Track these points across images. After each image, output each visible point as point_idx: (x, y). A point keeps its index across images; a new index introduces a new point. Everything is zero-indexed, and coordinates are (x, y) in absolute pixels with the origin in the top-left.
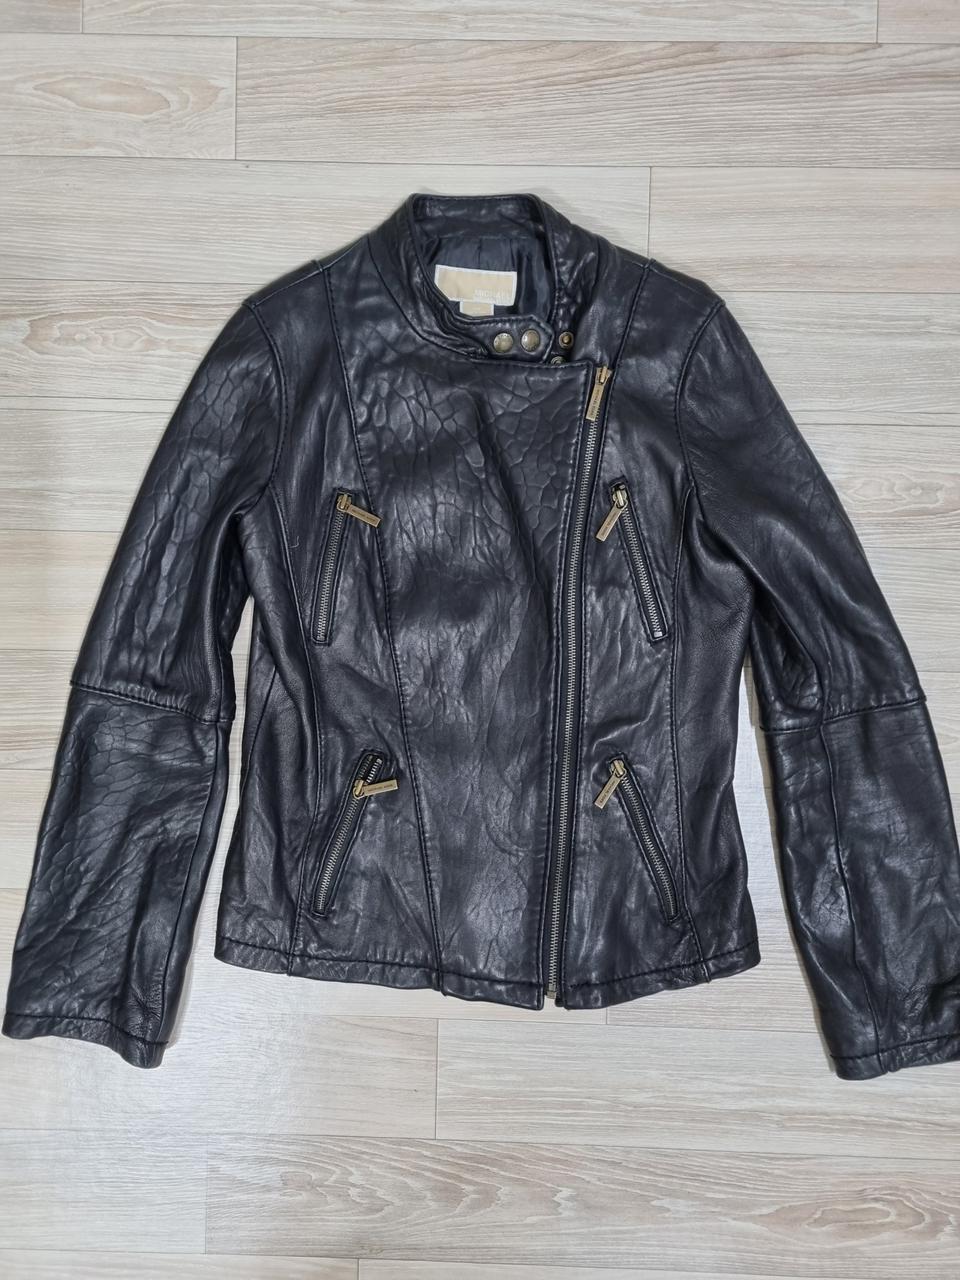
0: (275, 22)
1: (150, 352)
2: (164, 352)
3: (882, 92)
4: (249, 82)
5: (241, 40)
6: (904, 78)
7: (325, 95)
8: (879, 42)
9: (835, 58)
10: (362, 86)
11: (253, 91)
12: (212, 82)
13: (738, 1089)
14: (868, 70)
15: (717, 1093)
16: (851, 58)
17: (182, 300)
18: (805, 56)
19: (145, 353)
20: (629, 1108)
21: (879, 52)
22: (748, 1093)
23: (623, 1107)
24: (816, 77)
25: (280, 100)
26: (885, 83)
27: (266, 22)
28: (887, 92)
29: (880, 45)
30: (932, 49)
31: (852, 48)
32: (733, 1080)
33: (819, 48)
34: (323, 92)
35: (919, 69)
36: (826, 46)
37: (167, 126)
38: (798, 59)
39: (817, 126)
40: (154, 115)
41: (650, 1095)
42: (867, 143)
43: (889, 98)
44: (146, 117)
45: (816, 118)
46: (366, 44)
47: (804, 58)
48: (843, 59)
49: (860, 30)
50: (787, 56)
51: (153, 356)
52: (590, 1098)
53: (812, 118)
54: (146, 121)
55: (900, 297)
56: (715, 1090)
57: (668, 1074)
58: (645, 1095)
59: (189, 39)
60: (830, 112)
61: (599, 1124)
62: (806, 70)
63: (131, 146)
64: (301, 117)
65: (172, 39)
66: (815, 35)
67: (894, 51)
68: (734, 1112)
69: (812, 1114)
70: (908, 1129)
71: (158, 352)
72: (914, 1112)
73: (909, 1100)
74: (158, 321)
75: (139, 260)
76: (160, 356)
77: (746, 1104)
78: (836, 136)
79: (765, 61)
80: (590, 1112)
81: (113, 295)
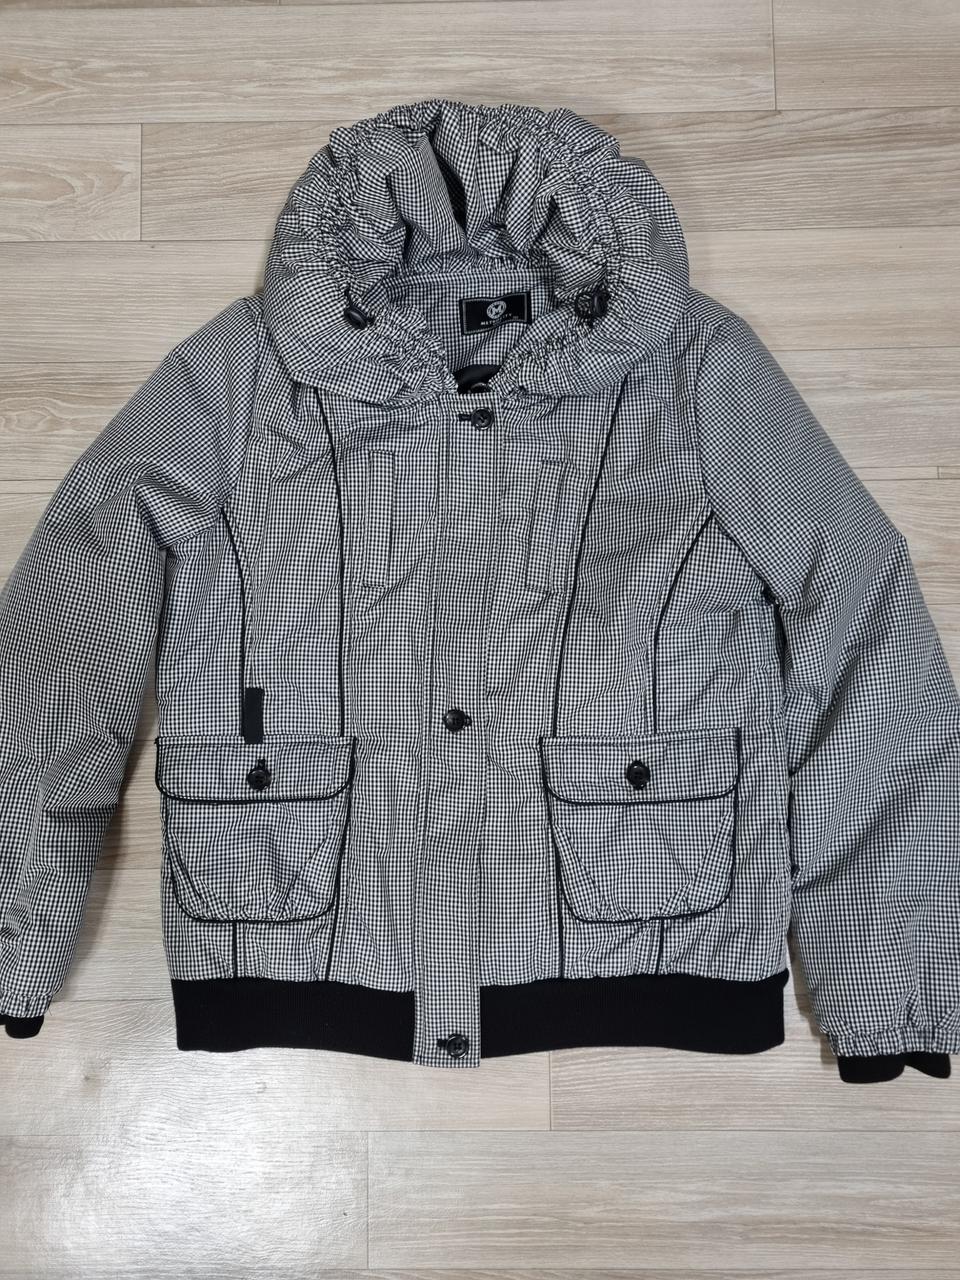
0: (180, 108)
1: (56, 432)
2: (69, 431)
3: (783, 156)
4: (155, 166)
5: (146, 127)
6: (803, 143)
7: (230, 177)
8: (779, 108)
9: (733, 126)
10: (267, 167)
11: (159, 174)
12: (118, 167)
13: (695, 1198)
14: (769, 136)
15: (675, 1204)
16: (751, 125)
17: (88, 379)
18: (706, 125)
19: (49, 433)
20: (580, 1225)
21: (779, 119)
22: (707, 1202)
23: (571, 1224)
24: (716, 145)
25: (186, 182)
26: (786, 147)
27: (169, 108)
28: (789, 156)
29: (780, 112)
30: (831, 114)
31: (751, 116)
32: (692, 1187)
33: (720, 117)
34: (229, 174)
35: (820, 133)
36: (727, 115)
37: (72, 211)
38: (700, 128)
39: (720, 191)
40: (59, 200)
41: (601, 1208)
42: (773, 206)
43: (790, 162)
44: (50, 203)
45: (720, 184)
46: (271, 127)
47: (706, 127)
48: (744, 127)
49: (758, 98)
50: (689, 125)
51: (57, 436)
52: (535, 1215)
53: (715, 184)
54: (51, 207)
55: (816, 354)
56: (671, 1201)
57: (621, 1184)
58: (596, 1209)
59: (94, 127)
60: (731, 178)
61: (546, 1244)
62: (708, 138)
63: (35, 231)
64: (206, 197)
65: (76, 128)
66: (715, 105)
67: (793, 117)
68: (693, 1225)
69: (779, 1223)
70: (884, 1235)
71: (62, 432)
72: (889, 1216)
73: (882, 1202)
74: (63, 401)
75: (43, 341)
76: (64, 436)
77: (706, 1215)
78: (741, 200)
79: (668, 131)
80: (536, 1231)
81: (16, 377)
